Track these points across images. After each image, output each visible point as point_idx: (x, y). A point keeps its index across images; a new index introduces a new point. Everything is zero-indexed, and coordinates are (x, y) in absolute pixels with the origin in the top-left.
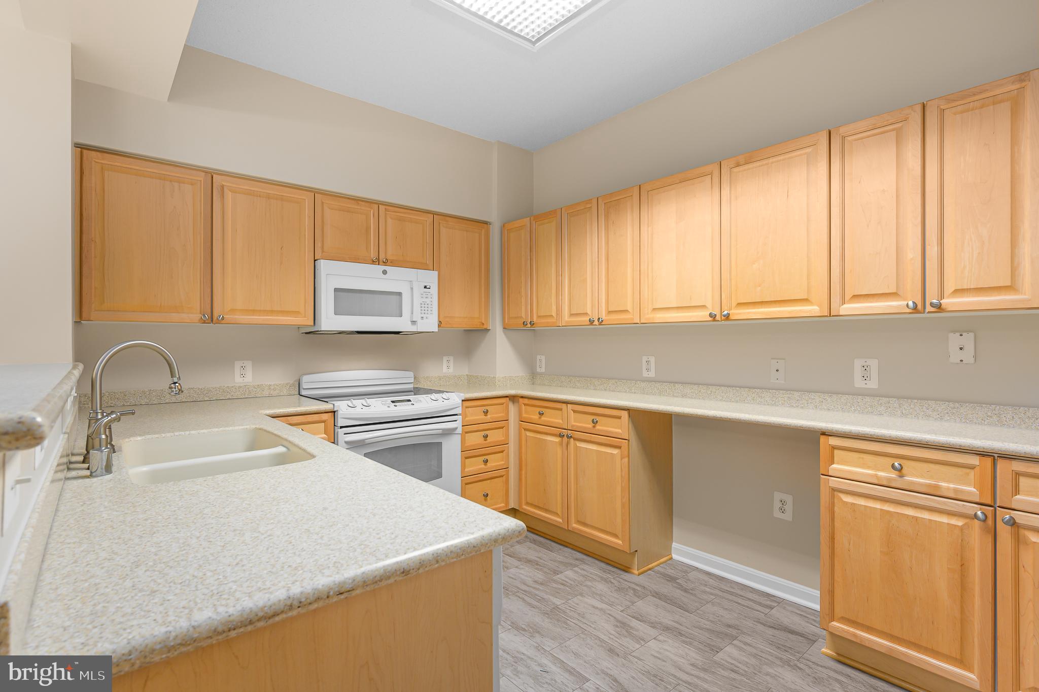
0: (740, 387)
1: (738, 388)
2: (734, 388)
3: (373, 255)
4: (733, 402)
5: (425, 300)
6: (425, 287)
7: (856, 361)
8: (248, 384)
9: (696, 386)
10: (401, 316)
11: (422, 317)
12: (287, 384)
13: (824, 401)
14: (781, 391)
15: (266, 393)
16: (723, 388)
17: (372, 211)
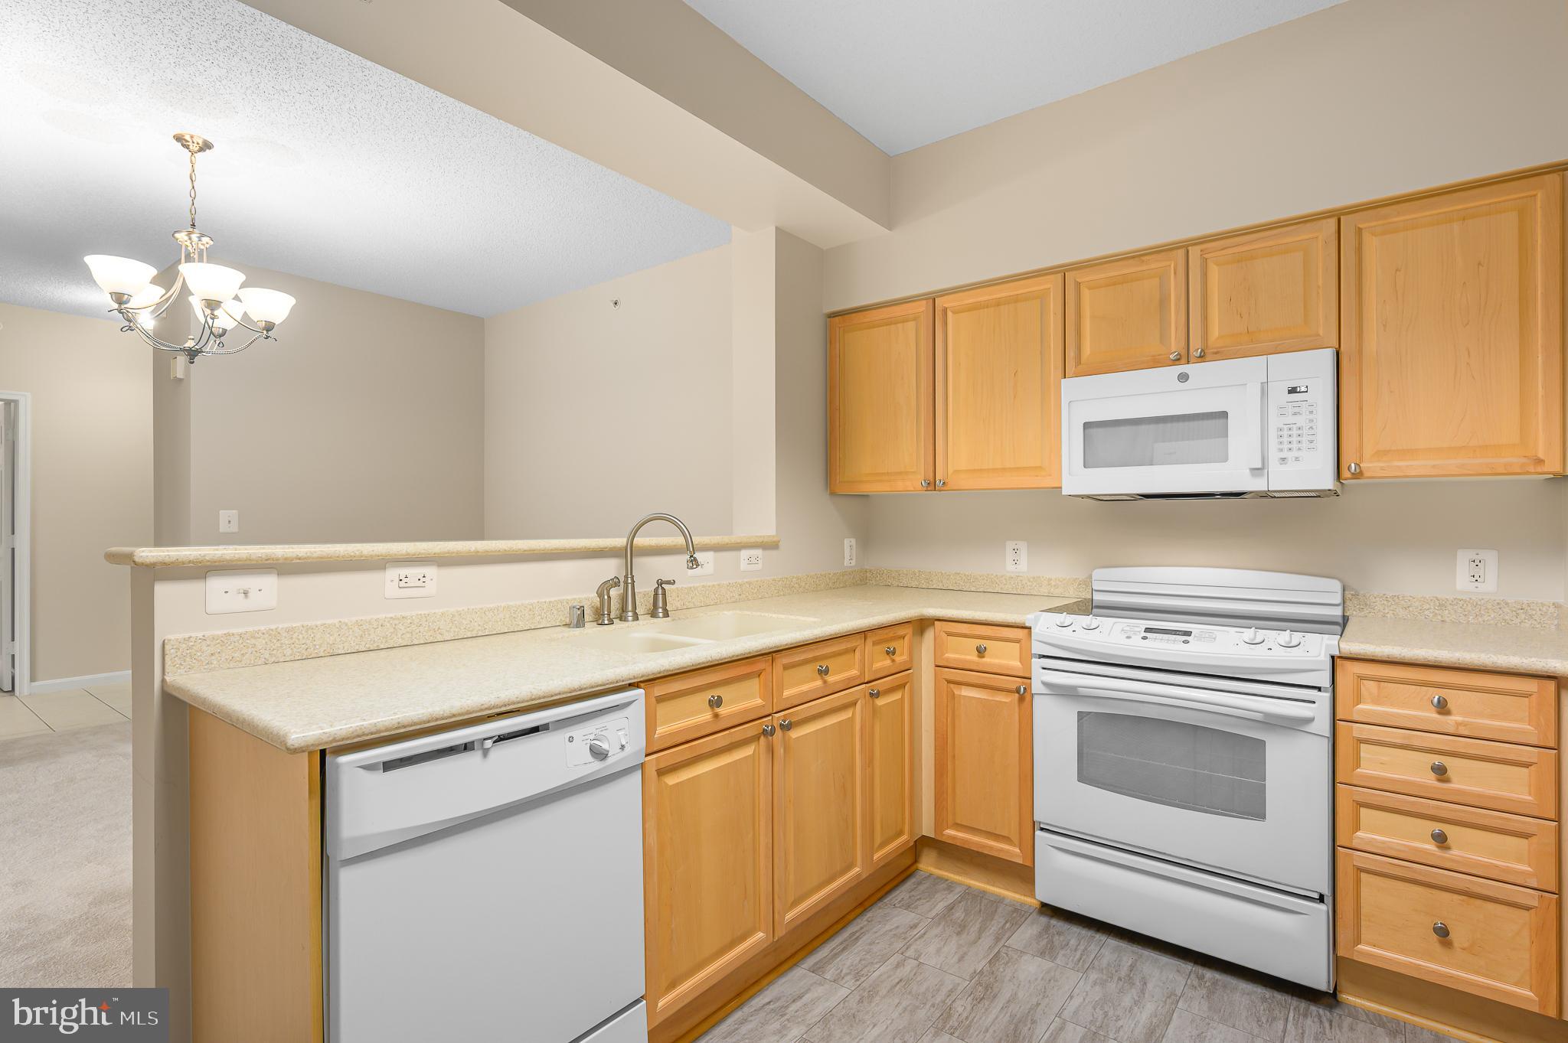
3: (1175, 345)
5: (1290, 419)
6: (1293, 391)
8: (1021, 575)
10: (1226, 459)
11: (1283, 459)
12: (1075, 580)
15: (1044, 590)
17: (1172, 266)
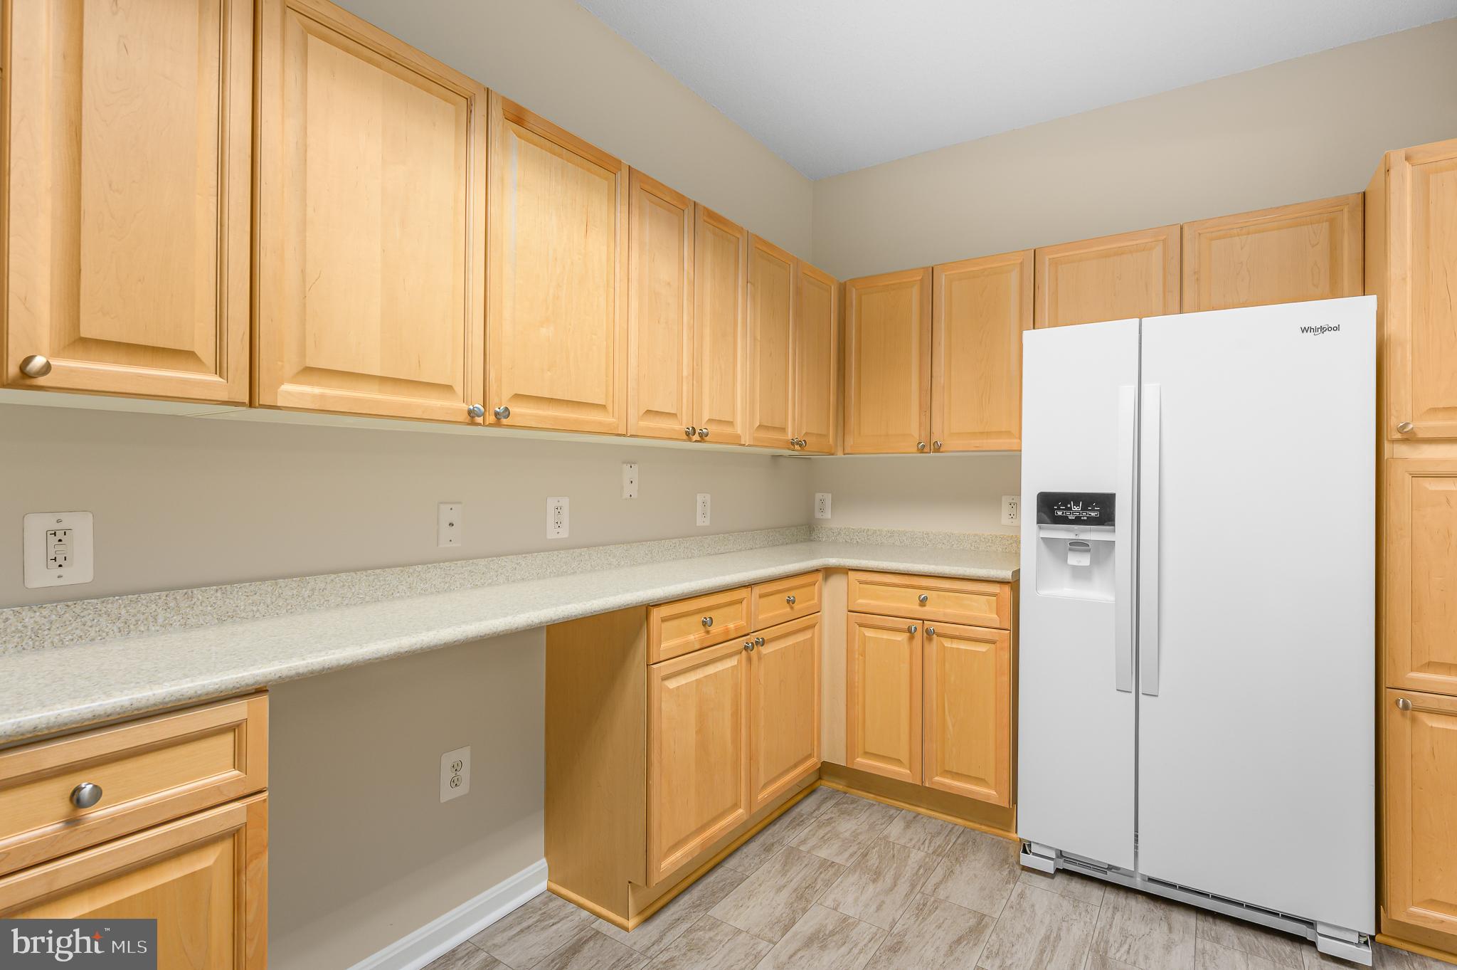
0: (382, 567)
1: (378, 571)
2: (369, 572)
4: (367, 602)
7: (549, 500)
9: (268, 583)
13: (518, 567)
14: (459, 562)
16: (343, 576)
